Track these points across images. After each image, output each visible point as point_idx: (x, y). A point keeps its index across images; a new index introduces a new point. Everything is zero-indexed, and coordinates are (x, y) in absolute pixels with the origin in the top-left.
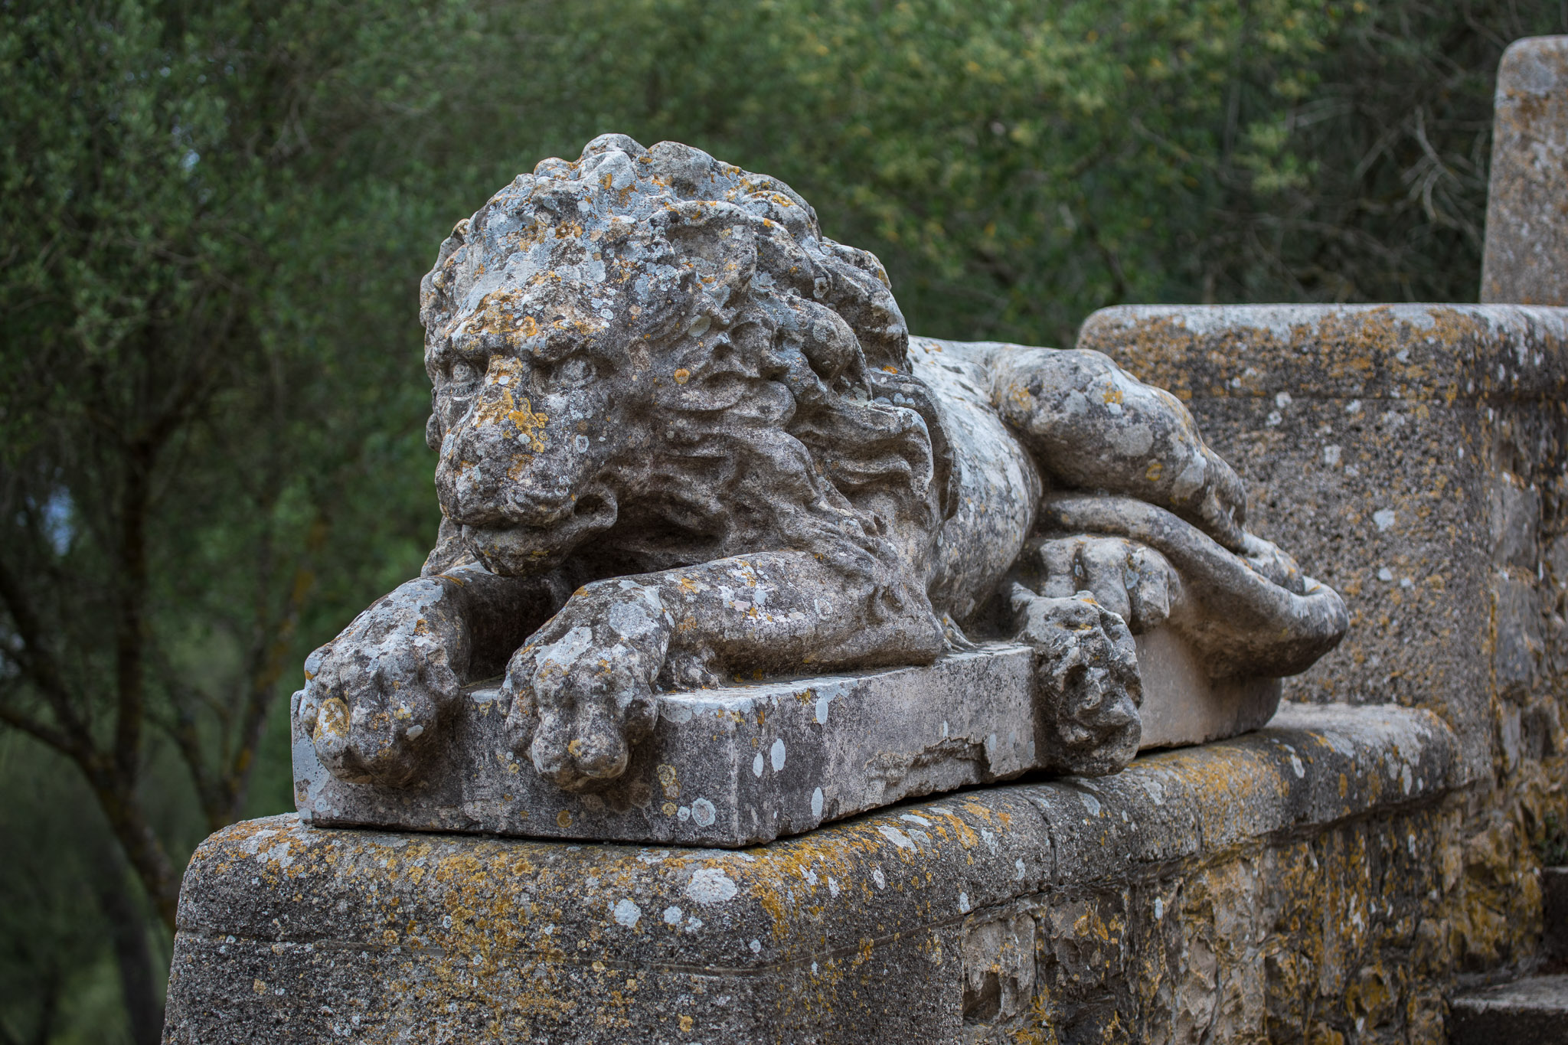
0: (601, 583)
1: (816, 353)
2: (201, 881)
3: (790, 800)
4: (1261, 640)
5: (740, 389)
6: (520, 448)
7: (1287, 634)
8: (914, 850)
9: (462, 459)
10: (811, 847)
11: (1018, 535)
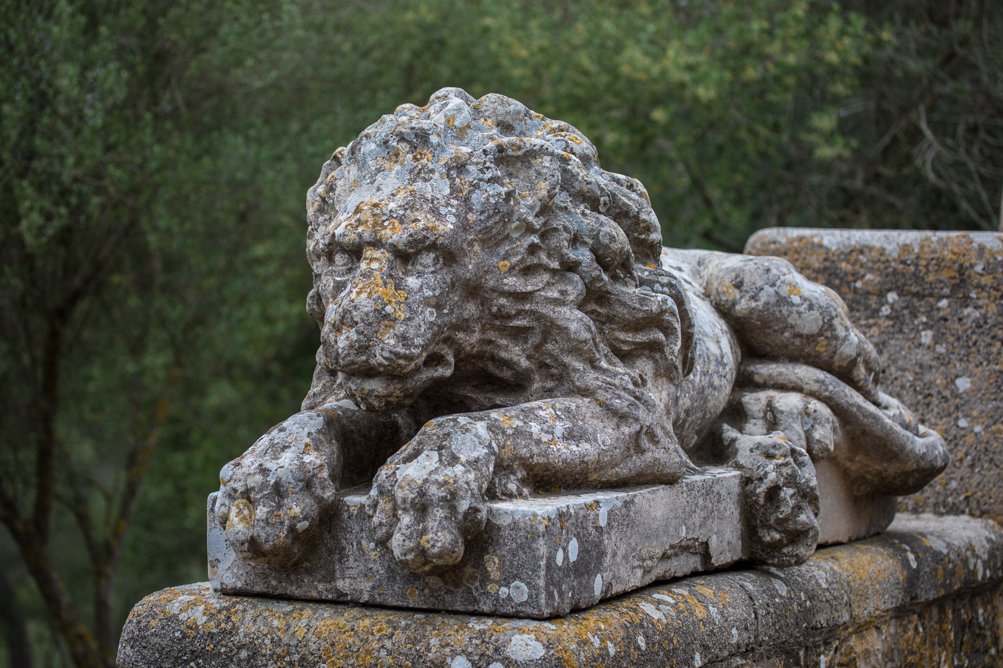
0: (444, 418)
1: (601, 252)
2: (137, 633)
3: (580, 583)
4: (892, 469)
5: (546, 277)
6: (386, 316)
7: (911, 466)
8: (665, 621)
9: (343, 324)
10: (595, 618)
11: (728, 389)
